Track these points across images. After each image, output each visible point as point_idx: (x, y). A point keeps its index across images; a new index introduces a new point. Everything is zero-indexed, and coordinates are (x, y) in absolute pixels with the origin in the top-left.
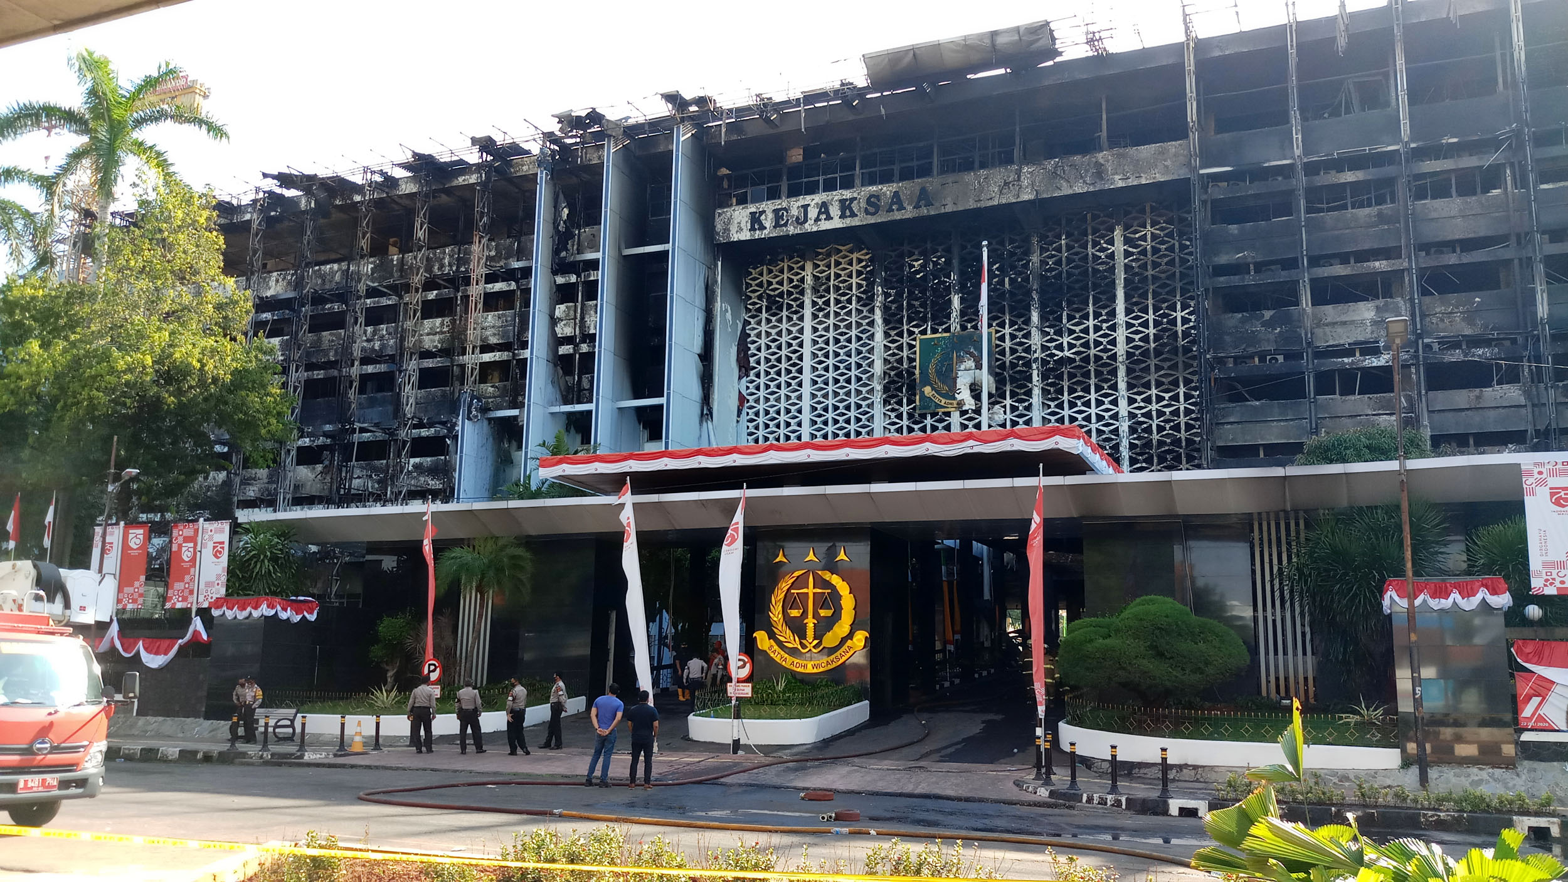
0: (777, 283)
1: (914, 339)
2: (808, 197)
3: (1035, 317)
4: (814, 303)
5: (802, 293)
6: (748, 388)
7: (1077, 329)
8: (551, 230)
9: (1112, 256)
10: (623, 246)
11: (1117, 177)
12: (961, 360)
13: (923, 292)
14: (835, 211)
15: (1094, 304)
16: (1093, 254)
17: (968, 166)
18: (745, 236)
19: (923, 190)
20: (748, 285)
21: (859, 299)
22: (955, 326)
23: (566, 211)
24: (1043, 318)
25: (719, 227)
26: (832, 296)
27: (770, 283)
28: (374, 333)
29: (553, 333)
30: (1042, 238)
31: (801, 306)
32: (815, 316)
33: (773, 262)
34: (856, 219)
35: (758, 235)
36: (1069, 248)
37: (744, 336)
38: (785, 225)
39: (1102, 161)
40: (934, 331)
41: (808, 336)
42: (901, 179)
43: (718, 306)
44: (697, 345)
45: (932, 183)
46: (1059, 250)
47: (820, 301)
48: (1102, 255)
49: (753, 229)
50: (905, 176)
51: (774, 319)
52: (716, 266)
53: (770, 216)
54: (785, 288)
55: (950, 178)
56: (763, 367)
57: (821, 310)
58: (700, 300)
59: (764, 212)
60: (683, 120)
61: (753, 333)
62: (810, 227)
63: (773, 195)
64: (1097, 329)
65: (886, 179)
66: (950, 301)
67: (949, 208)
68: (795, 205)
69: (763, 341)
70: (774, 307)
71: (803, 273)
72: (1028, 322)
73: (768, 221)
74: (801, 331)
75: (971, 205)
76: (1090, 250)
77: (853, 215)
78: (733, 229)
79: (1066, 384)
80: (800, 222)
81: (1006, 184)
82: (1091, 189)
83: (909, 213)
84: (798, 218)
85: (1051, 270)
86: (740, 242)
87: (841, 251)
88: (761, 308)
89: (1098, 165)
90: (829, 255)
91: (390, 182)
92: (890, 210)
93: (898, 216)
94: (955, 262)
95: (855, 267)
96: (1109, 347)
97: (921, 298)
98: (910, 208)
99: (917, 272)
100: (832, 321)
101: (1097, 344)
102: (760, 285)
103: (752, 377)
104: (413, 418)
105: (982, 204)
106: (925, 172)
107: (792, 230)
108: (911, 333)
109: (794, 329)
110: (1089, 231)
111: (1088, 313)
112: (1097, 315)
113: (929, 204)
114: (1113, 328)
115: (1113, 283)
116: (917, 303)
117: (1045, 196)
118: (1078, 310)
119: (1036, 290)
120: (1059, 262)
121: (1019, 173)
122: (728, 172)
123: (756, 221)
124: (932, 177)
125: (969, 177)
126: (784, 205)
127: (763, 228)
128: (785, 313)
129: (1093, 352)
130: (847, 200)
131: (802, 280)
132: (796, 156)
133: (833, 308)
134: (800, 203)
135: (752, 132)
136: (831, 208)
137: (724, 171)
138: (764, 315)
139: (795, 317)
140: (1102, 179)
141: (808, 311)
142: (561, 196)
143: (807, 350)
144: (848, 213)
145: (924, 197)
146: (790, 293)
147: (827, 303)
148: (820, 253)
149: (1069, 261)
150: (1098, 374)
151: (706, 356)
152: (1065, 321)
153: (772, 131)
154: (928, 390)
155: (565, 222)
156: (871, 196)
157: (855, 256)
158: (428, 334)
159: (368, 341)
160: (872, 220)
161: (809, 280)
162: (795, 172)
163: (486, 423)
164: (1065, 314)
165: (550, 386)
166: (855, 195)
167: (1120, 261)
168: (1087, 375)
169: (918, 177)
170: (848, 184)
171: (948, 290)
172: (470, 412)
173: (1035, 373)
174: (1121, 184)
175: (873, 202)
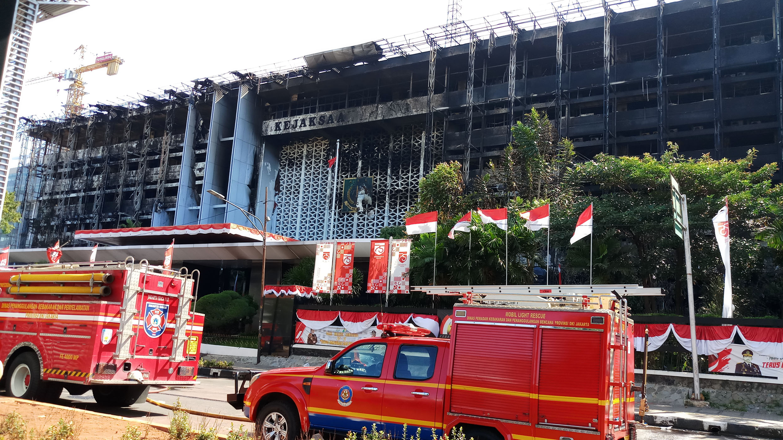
0: (293, 153)
1: (343, 180)
2: (298, 117)
3: (389, 172)
4: (306, 163)
5: (302, 158)
6: (278, 200)
7: (404, 177)
8: (193, 130)
9: (420, 145)
10: (221, 136)
11: (414, 110)
12: (360, 190)
13: (348, 159)
14: (307, 123)
15: (412, 166)
16: (413, 144)
17: (359, 104)
18: (273, 133)
19: (341, 114)
20: (282, 154)
21: (324, 161)
22: (359, 174)
23: (202, 122)
24: (392, 172)
25: (264, 129)
26: (313, 160)
27: (290, 153)
30: (395, 136)
31: (301, 164)
32: (306, 168)
33: (292, 144)
34: (315, 126)
35: (278, 132)
36: (405, 140)
37: (279, 176)
38: (288, 128)
40: (351, 176)
41: (303, 177)
42: (334, 109)
43: (262, 164)
44: (247, 181)
45: (345, 111)
46: (401, 142)
48: (417, 144)
49: (276, 130)
51: (290, 169)
52: (262, 146)
53: (283, 124)
55: (351, 109)
56: (284, 191)
57: (309, 166)
59: (281, 122)
61: (282, 175)
62: (298, 130)
63: (285, 115)
65: (327, 110)
67: (350, 123)
68: (293, 120)
69: (285, 179)
70: (291, 164)
71: (303, 149)
73: (282, 127)
74: (300, 175)
75: (359, 121)
78: (269, 130)
79: (398, 201)
80: (294, 127)
81: (372, 112)
82: (404, 115)
83: (335, 124)
85: (397, 150)
86: (271, 135)
87: (318, 140)
88: (286, 164)
89: (407, 104)
90: (313, 142)
91: (142, 108)
92: (328, 123)
93: (331, 125)
94: (361, 146)
95: (323, 147)
96: (416, 185)
99: (346, 150)
100: (312, 171)
101: (412, 184)
102: (286, 154)
103: (280, 195)
104: (138, 211)
105: (363, 121)
106: (343, 106)
107: (291, 131)
108: (342, 177)
110: (413, 134)
111: (409, 170)
112: (412, 171)
113: (343, 121)
114: (418, 177)
115: (419, 158)
116: (345, 164)
117: (386, 118)
118: (406, 169)
119: (390, 159)
120: (400, 147)
121: (377, 107)
122: (269, 105)
123: (277, 126)
124: (345, 108)
125: (359, 109)
126: (289, 120)
127: (280, 130)
128: (295, 167)
130: (312, 118)
131: (302, 152)
132: (295, 98)
133: (313, 165)
138: (287, 167)
139: (298, 169)
140: (408, 111)
141: (303, 167)
142: (200, 116)
144: (312, 124)
145: (341, 118)
146: (297, 158)
147: (311, 163)
148: (310, 141)
149: (404, 146)
150: (411, 197)
151: (253, 185)
152: (400, 173)
154: (346, 202)
155: (201, 126)
156: (321, 116)
157: (323, 142)
160: (321, 127)
161: (305, 152)
162: (295, 105)
164: (400, 170)
165: (190, 198)
166: (316, 116)
167: (423, 147)
168: (407, 198)
169: (340, 108)
170: (313, 111)
171: (357, 158)
172: (156, 209)
173: (387, 196)
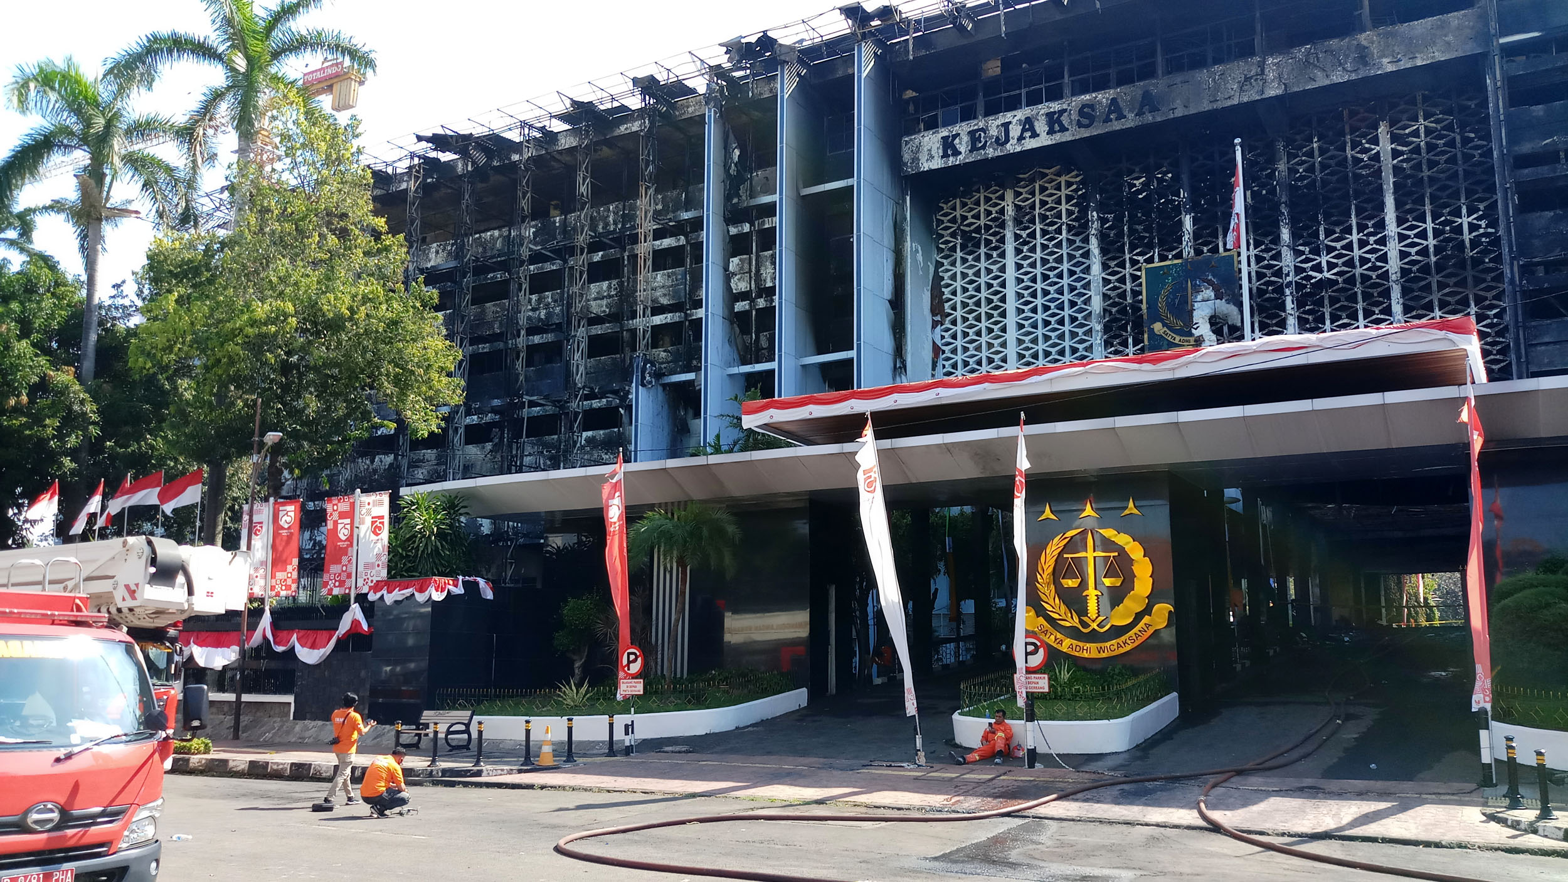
0: (973, 217)
1: (1139, 269)
2: (1009, 115)
3: (1285, 234)
4: (1017, 237)
5: (1002, 225)
6: (943, 337)
7: (1338, 245)
8: (722, 175)
9: (1376, 157)
10: (801, 185)
11: (1385, 61)
12: (1197, 290)
13: (1147, 214)
14: (1041, 126)
15: (1357, 215)
16: (1353, 156)
17: (1199, 63)
18: (937, 164)
19: (1146, 95)
20: (941, 222)
21: (1070, 228)
22: (1188, 251)
23: (737, 152)
24: (1295, 235)
25: (907, 157)
26: (1038, 227)
27: (964, 218)
28: (539, 301)
29: (729, 288)
30: (1289, 142)
31: (1002, 240)
32: (1018, 251)
33: (967, 193)
34: (1067, 133)
35: (951, 161)
36: (1322, 151)
37: (938, 279)
38: (984, 147)
39: (1364, 43)
40: (1163, 258)
41: (1011, 274)
42: (1119, 84)
43: (909, 245)
44: (887, 291)
45: (1157, 85)
46: (1310, 154)
47: (1024, 234)
48: (1365, 157)
49: (945, 156)
50: (1124, 80)
51: (970, 258)
52: (904, 201)
53: (965, 138)
54: (982, 221)
55: (1178, 78)
56: (959, 313)
57: (1025, 243)
58: (888, 240)
59: (958, 135)
60: (864, 36)
61: (946, 276)
62: (1012, 147)
63: (968, 115)
64: (1362, 244)
65: (1100, 85)
66: (1180, 223)
67: (1179, 113)
68: (993, 125)
69: (959, 284)
70: (970, 243)
71: (1003, 204)
72: (1277, 240)
73: (963, 145)
74: (1003, 269)
75: (1206, 106)
76: (1349, 152)
77: (1063, 129)
78: (923, 158)
79: (1327, 311)
80: (1000, 143)
81: (1247, 79)
82: (1354, 77)
83: (1131, 121)
84: (997, 139)
85: (1302, 178)
86: (931, 171)
87: (1047, 175)
88: (955, 246)
89: (1361, 49)
90: (1032, 180)
91: (550, 137)
92: (1107, 120)
93: (1117, 126)
94: (1185, 178)
95: (1064, 192)
96: (1379, 264)
97: (1144, 221)
98: (1131, 116)
99: (1139, 192)
100: (1039, 254)
101: (1363, 261)
102: (953, 220)
103: (948, 325)
104: (584, 388)
105: (1219, 105)
106: (1148, 72)
107: (991, 153)
108: (1134, 263)
109: (994, 268)
110: (1347, 129)
111: (1351, 226)
112: (1361, 228)
113: (1154, 109)
114: (1383, 241)
115: (1380, 190)
116: (1140, 228)
117: (1296, 89)
118: (1337, 224)
119: (1285, 203)
120: (1311, 169)
121: (1262, 65)
122: (914, 94)
123: (948, 146)
124: (1157, 78)
125: (1202, 76)
126: (981, 125)
127: (957, 153)
128: (983, 250)
129: (1358, 271)
130: (1055, 113)
131: (1002, 211)
132: (993, 68)
133: (1039, 240)
134: (999, 122)
135: (942, 44)
136: (1036, 124)
137: (910, 94)
138: (959, 254)
139: (995, 254)
140: (1366, 64)
141: (1010, 247)
142: (732, 137)
143: (1010, 291)
144: (1057, 128)
145: (1148, 102)
146: (988, 228)
147: (1032, 235)
148: (1023, 180)
149: (1324, 167)
150: (1366, 296)
151: (897, 303)
152: (1322, 236)
153: (965, 42)
154: (1158, 327)
155: (736, 165)
156: (1084, 106)
157: (1063, 179)
158: (595, 299)
159: (533, 310)
160: (1085, 133)
161: (1010, 211)
162: (992, 86)
163: (660, 389)
164: (1322, 229)
165: (727, 345)
166: (1065, 106)
167: (1388, 163)
168: (1353, 298)
169: (1140, 80)
170: (1055, 95)
171: (1177, 210)
172: (643, 378)
173: (1289, 300)
174: (1390, 68)
175: (1087, 114)
